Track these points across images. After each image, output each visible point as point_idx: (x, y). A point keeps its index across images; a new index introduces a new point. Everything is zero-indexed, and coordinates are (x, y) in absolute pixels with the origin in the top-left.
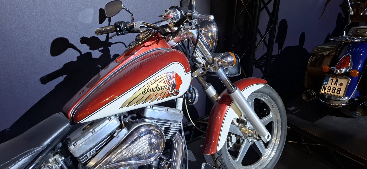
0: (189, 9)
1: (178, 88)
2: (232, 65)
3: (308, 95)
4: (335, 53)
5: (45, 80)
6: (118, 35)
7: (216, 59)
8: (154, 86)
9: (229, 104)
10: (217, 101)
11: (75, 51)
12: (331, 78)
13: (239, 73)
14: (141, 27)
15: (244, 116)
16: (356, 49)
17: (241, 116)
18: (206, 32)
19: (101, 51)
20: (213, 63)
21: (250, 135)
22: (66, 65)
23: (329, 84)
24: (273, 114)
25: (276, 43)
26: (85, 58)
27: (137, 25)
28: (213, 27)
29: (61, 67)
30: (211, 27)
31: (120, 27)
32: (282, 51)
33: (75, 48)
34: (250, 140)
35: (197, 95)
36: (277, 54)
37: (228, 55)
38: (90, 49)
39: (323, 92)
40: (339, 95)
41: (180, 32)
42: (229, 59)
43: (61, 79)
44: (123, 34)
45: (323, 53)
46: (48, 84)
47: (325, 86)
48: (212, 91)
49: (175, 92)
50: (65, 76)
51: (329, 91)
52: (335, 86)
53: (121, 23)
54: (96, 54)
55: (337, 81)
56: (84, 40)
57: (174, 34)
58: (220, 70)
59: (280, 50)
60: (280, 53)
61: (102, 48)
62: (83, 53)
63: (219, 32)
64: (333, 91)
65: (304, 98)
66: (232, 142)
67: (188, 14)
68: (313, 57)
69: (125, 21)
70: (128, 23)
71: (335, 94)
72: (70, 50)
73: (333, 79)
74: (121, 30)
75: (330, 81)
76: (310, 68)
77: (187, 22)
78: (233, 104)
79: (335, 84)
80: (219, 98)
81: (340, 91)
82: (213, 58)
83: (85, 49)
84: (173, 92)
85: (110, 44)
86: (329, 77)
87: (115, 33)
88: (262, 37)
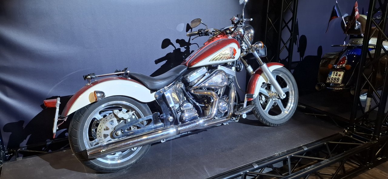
0: (241, 18)
1: (235, 55)
2: (261, 48)
3: (319, 86)
4: (338, 56)
5: (157, 62)
6: (200, 36)
7: (253, 45)
8: (224, 53)
9: (260, 74)
10: (253, 75)
11: (173, 47)
12: (333, 72)
13: (266, 55)
14: (213, 31)
15: (269, 81)
16: (351, 53)
17: (267, 81)
18: (247, 33)
19: (185, 48)
20: (251, 48)
21: (273, 96)
22: (168, 54)
23: (332, 76)
24: (289, 87)
25: (298, 52)
26: (177, 51)
27: (211, 30)
28: (251, 30)
29: (165, 56)
30: (250, 30)
31: (201, 32)
32: (304, 58)
33: (173, 45)
34: (274, 99)
35: (242, 67)
36: (300, 60)
37: (260, 43)
38: (180, 46)
39: (328, 82)
40: (338, 82)
41: (234, 32)
42: (260, 45)
43: (164, 62)
44: (202, 36)
45: (330, 57)
46: (158, 64)
47: (330, 77)
48: (250, 69)
49: (233, 57)
50: (166, 61)
51: (332, 80)
52: (336, 77)
53: (202, 29)
54: (183, 50)
55: (337, 73)
56: (178, 41)
57: (231, 33)
58: (255, 52)
59: (302, 58)
60: (301, 60)
61: (186, 46)
62: (176, 48)
63: (255, 34)
64: (335, 80)
65: (317, 88)
66: (262, 100)
67: (241, 20)
68: (323, 60)
69: (204, 29)
70: (205, 29)
71: (336, 82)
72: (170, 46)
73: (334, 73)
74: (202, 33)
75: (333, 74)
76: (321, 68)
77: (240, 23)
78: (262, 74)
79: (336, 75)
80: (254, 72)
81: (339, 80)
82: (252, 45)
83: (178, 46)
84: (232, 57)
85: (190, 44)
86: (332, 71)
87: (198, 35)
88: (285, 44)
